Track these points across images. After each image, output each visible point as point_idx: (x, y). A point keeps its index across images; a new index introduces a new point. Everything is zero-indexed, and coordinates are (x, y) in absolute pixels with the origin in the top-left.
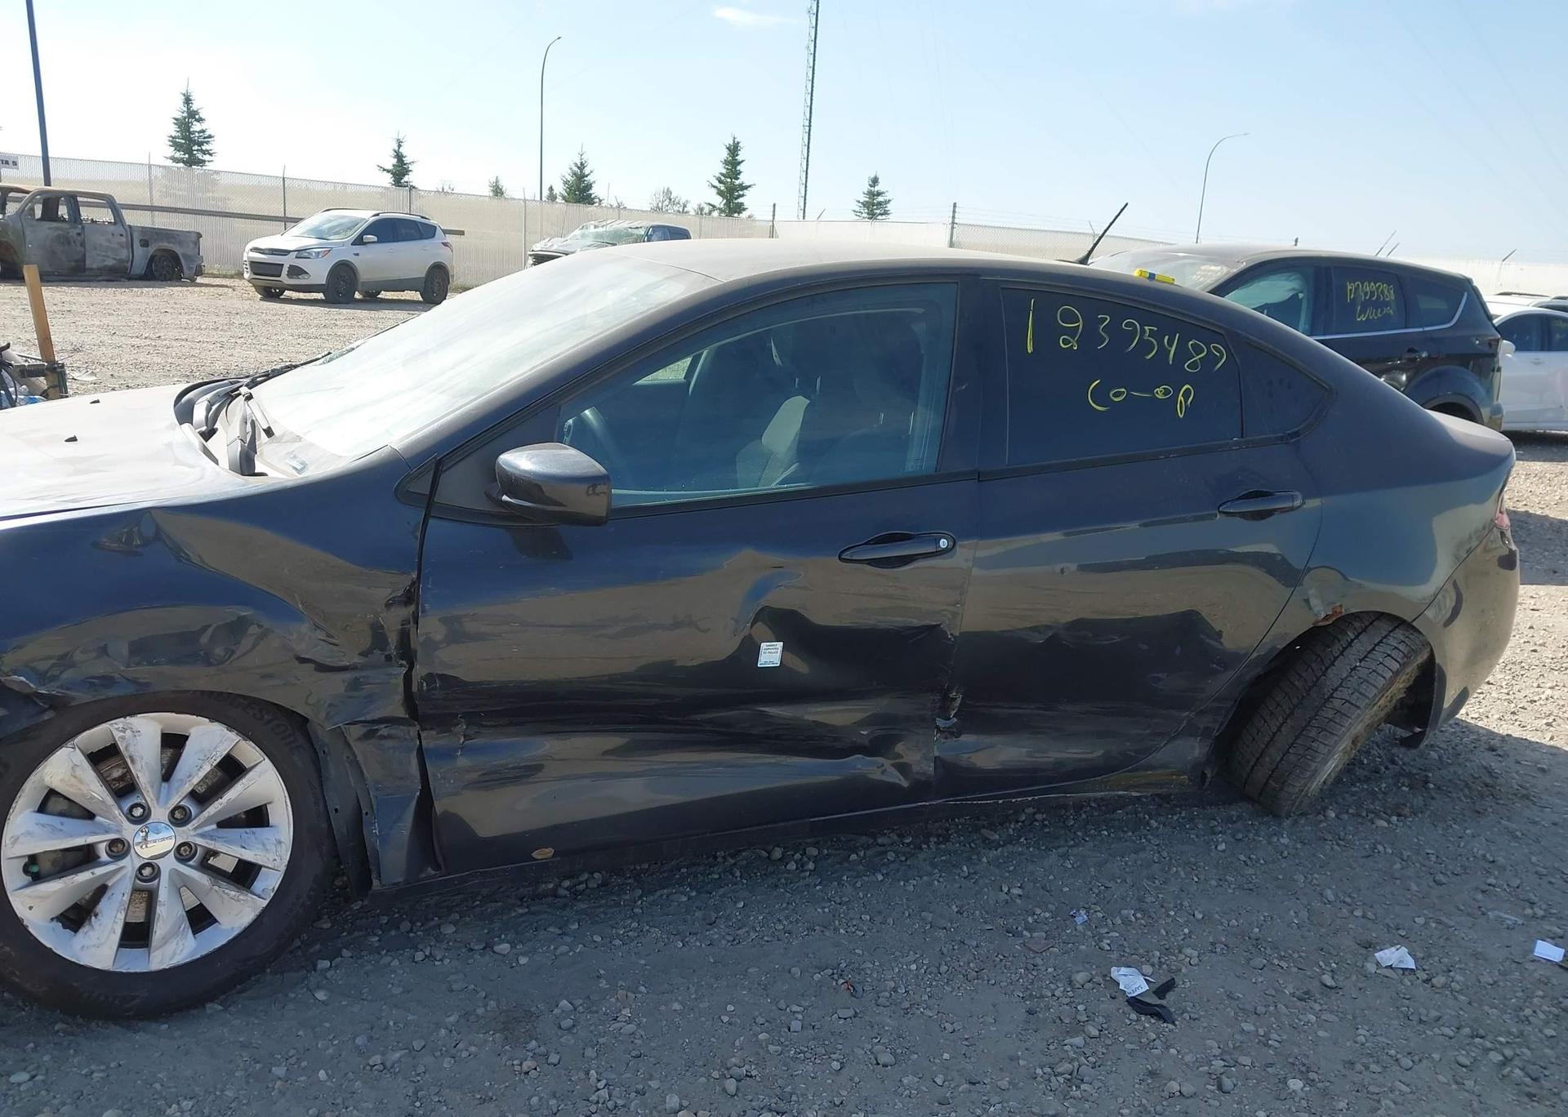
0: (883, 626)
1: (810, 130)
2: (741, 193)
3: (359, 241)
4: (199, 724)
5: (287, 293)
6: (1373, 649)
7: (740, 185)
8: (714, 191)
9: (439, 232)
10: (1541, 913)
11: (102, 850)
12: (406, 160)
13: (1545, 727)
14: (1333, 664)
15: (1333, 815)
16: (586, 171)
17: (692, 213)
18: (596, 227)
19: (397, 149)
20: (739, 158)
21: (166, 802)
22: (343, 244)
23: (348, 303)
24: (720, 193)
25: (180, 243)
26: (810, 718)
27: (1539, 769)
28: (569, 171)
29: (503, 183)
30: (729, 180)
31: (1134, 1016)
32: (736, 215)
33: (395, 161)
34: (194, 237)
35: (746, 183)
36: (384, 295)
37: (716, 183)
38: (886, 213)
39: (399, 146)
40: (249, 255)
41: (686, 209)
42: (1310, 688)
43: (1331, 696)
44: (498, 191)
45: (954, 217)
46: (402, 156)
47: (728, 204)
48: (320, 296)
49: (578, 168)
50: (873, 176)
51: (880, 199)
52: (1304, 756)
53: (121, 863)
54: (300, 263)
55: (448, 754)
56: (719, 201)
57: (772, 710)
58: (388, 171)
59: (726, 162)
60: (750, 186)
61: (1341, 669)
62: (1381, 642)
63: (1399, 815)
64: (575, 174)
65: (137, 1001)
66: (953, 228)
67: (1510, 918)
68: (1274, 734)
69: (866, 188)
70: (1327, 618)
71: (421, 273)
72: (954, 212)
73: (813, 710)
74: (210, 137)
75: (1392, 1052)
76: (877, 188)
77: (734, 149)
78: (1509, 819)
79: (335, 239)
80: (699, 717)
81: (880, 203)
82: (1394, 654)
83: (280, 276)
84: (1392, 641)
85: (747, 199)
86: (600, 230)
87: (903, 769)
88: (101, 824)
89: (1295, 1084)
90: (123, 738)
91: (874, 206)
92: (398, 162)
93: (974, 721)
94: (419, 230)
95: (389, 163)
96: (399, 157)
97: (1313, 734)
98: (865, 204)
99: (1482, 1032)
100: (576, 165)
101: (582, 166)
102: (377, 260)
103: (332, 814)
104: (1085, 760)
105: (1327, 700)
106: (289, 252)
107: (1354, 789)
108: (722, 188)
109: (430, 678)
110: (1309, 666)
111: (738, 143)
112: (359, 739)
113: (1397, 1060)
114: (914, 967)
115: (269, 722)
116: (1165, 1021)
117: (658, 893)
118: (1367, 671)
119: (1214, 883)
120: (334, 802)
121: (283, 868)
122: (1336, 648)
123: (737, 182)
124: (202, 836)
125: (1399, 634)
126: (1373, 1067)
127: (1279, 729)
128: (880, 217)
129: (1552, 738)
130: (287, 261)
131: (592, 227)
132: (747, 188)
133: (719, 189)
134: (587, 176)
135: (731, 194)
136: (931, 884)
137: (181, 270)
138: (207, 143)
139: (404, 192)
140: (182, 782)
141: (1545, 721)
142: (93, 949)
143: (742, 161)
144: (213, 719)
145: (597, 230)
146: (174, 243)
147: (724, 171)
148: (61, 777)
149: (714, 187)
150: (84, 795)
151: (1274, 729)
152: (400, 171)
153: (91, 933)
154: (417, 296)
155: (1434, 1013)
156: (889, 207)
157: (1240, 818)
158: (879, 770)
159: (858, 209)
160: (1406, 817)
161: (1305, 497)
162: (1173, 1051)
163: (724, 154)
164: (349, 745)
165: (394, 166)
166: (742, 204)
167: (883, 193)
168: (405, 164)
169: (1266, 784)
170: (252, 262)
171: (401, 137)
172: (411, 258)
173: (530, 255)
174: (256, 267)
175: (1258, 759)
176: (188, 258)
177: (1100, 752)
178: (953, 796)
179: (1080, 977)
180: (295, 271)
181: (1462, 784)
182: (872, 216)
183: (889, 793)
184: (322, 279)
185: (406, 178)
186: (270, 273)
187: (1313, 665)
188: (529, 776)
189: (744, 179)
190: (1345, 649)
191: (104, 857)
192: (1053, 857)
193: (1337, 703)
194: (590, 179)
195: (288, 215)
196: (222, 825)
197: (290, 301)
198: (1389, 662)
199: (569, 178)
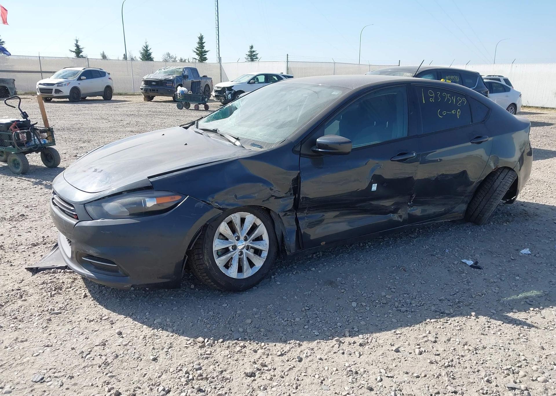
0: (400, 178)
1: (218, 29)
2: (205, 54)
3: (79, 79)
4: (248, 215)
5: (53, 99)
6: (505, 177)
7: (204, 51)
8: (195, 53)
9: (107, 74)
10: (553, 240)
11: (230, 248)
12: (80, 47)
13: (532, 199)
14: (495, 181)
15: (492, 223)
16: (149, 49)
17: (178, 61)
18: (164, 69)
19: (76, 43)
20: (203, 41)
21: (243, 235)
22: (74, 80)
23: (78, 102)
24: (197, 54)
25: (8, 83)
26: (381, 204)
27: (536, 209)
28: (142, 49)
29: (105, 54)
30: (200, 49)
31: (473, 269)
32: (204, 62)
33: (76, 48)
34: (12, 81)
35: (207, 50)
36: (88, 98)
37: (196, 51)
38: (257, 58)
39: (77, 42)
40: (38, 86)
41: (176, 60)
42: (490, 188)
43: (496, 190)
44: (104, 57)
45: (287, 59)
46: (79, 46)
47: (201, 58)
48: (68, 100)
49: (145, 48)
50: (251, 45)
51: (254, 53)
52: (490, 207)
53: (236, 251)
54: (59, 88)
55: (303, 218)
56: (197, 57)
57: (373, 202)
58: (74, 52)
59: (199, 43)
60: (208, 51)
61: (497, 183)
62: (507, 174)
63: (509, 222)
64: (144, 50)
65: (243, 286)
66: (287, 63)
67: (547, 242)
68: (481, 201)
69: (249, 50)
70: (495, 169)
71: (102, 89)
72: (287, 57)
73: (382, 202)
74: (3, 42)
75: (535, 270)
76: (253, 50)
77: (201, 38)
78: (535, 220)
79: (70, 79)
80: (357, 205)
81: (254, 55)
82: (510, 177)
83: (52, 93)
84: (509, 174)
85: (207, 56)
86: (166, 70)
87: (400, 217)
88: (230, 241)
89: (518, 278)
90: (234, 219)
91: (252, 56)
92: (77, 48)
93: (416, 203)
94: (99, 74)
95: (74, 48)
96: (77, 46)
97: (492, 200)
98: (249, 55)
99: (553, 264)
100: (144, 47)
101: (147, 47)
102: (86, 85)
103: (277, 236)
104: (440, 211)
105: (495, 191)
106: (54, 84)
107: (494, 217)
108: (198, 52)
109: (303, 198)
110: (489, 182)
111: (202, 36)
112: (283, 216)
113: (537, 271)
114: (415, 264)
115: (263, 213)
116: (481, 269)
117: (340, 255)
118: (504, 182)
119: (473, 241)
120: (277, 233)
121: (268, 251)
122: (496, 177)
123: (203, 50)
124: (251, 243)
125: (510, 172)
126: (533, 273)
127: (482, 200)
128: (255, 60)
129: (536, 201)
130: (54, 88)
131: (163, 69)
132: (207, 52)
133: (197, 53)
134: (149, 50)
135: (202, 54)
136: (405, 247)
137: (9, 93)
138: (2, 44)
139: (81, 59)
140: (246, 230)
141: (532, 197)
142: (233, 273)
143: (205, 42)
144: (251, 213)
145: (165, 70)
146: (5, 83)
147: (198, 46)
148: (223, 229)
149: (195, 52)
150: (227, 234)
151: (481, 200)
152: (78, 51)
153: (232, 269)
154: (101, 98)
155: (540, 262)
156: (258, 56)
157: (470, 226)
158: (395, 217)
159: (246, 57)
160: (510, 222)
161: (489, 137)
162: (486, 275)
163: (198, 40)
164: (281, 218)
165: (76, 50)
166: (206, 58)
167: (255, 51)
168: (80, 49)
169: (478, 215)
170: (40, 89)
171: (77, 39)
172: (98, 84)
173: (143, 81)
174: (42, 90)
175: (476, 209)
176: (11, 88)
177: (443, 209)
178: (411, 223)
179: (456, 263)
180: (57, 91)
181: (520, 214)
182: (252, 60)
183: (397, 223)
184: (68, 94)
185: (81, 54)
186: (48, 92)
187: (490, 182)
188: (321, 223)
189: (206, 49)
190: (498, 177)
191: (231, 250)
192: (431, 239)
193: (498, 191)
194: (150, 51)
195: (42, 70)
196: (253, 241)
197: (54, 102)
198: (509, 179)
199: (142, 51)
